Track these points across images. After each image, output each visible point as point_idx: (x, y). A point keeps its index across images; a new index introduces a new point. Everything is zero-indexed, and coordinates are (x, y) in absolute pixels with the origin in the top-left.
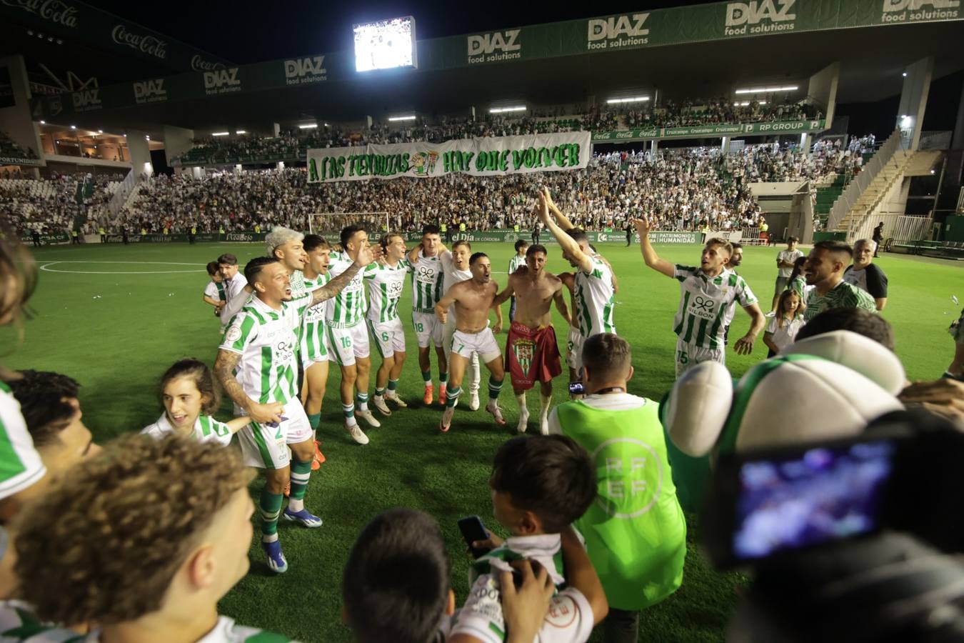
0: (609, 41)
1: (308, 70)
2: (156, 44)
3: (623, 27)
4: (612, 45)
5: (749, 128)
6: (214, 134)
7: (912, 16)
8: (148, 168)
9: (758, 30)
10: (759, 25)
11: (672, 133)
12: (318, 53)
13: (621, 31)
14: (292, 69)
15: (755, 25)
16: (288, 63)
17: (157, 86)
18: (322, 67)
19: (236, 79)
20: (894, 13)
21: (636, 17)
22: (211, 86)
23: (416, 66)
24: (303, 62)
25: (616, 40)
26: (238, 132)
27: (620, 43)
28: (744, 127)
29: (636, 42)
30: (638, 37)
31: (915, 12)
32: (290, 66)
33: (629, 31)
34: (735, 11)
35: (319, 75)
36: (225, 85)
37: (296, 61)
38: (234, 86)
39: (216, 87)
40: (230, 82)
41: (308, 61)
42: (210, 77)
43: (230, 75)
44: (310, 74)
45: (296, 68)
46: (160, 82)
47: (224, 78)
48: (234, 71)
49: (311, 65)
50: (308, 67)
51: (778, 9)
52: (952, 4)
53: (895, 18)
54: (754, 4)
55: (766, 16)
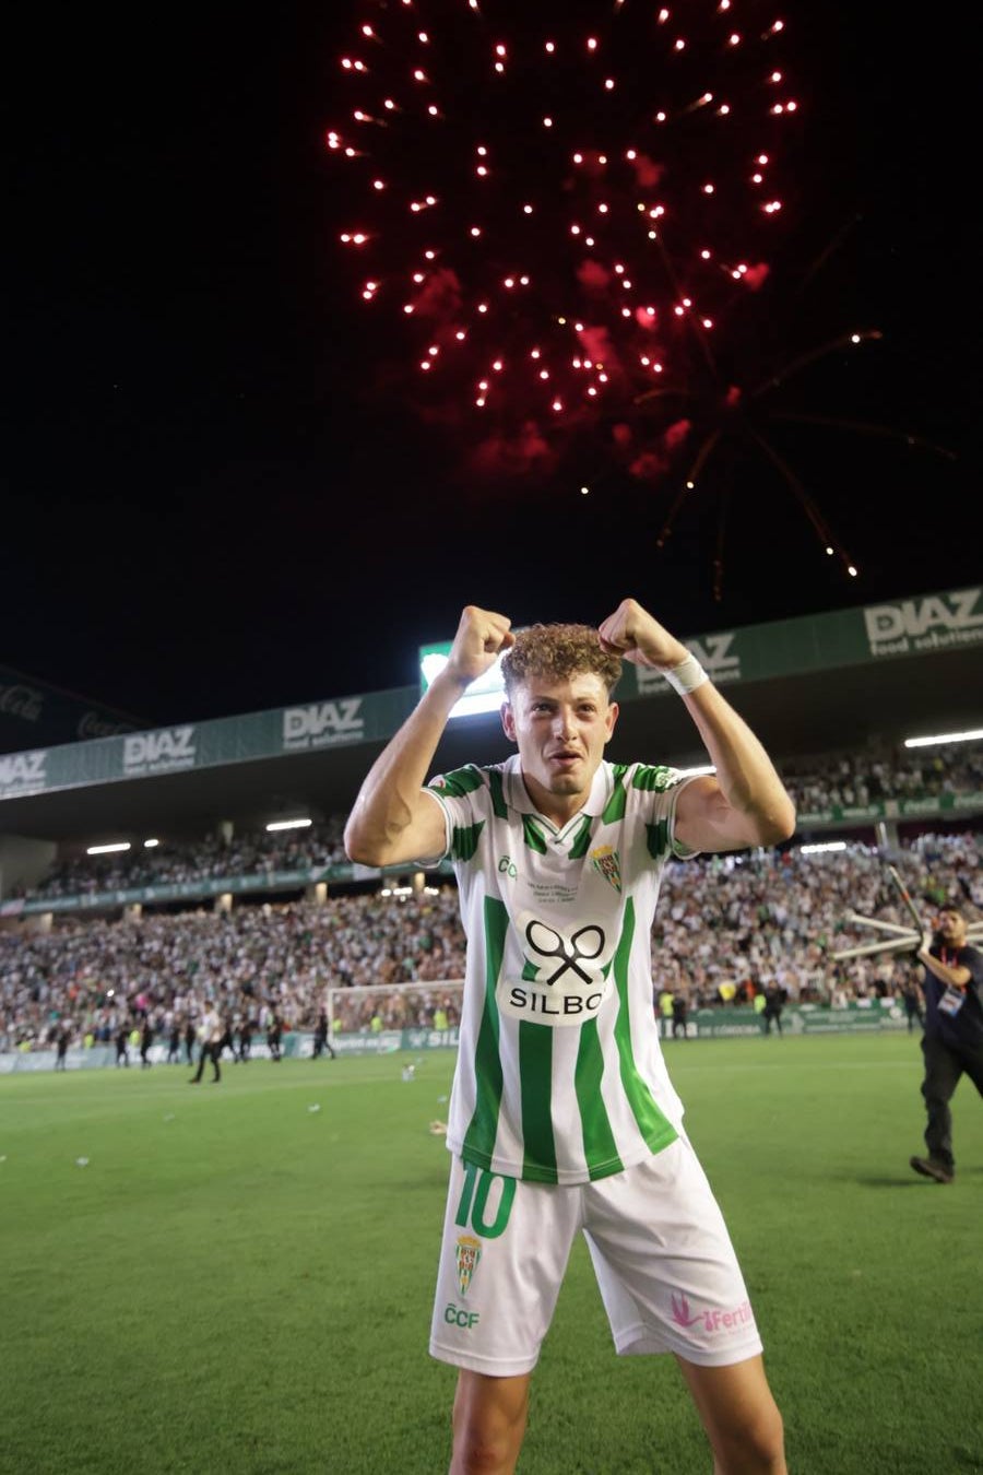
0: (912, 640)
1: (330, 723)
2: (26, 698)
3: (934, 615)
4: (919, 644)
6: (92, 851)
13: (932, 622)
14: (297, 722)
16: (290, 714)
17: (30, 764)
18: (357, 716)
19: (187, 744)
21: (955, 598)
22: (139, 758)
24: (319, 711)
25: (928, 634)
27: (935, 640)
29: (966, 637)
30: (970, 629)
32: (294, 719)
33: (945, 618)
35: (347, 730)
37: (307, 709)
38: (180, 758)
39: (145, 762)
40: (171, 750)
41: (329, 708)
42: (137, 746)
43: (176, 741)
44: (330, 730)
45: (305, 722)
46: (38, 757)
47: (165, 745)
48: (186, 732)
49: (335, 715)
50: (329, 718)
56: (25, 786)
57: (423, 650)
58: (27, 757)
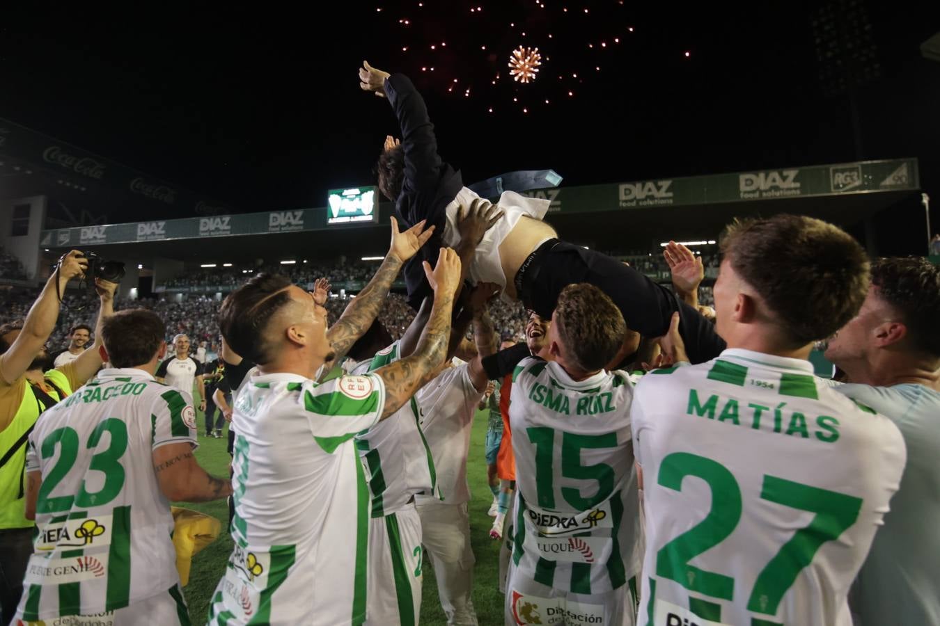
1: (290, 221)
2: (166, 192)
6: (203, 266)
7: (764, 194)
8: (134, 291)
9: (645, 203)
10: (646, 199)
12: (298, 208)
14: (275, 219)
15: (643, 200)
16: (272, 215)
18: (301, 219)
19: (228, 224)
20: (749, 192)
21: (550, 193)
22: (206, 229)
23: (377, 221)
24: (285, 215)
26: (225, 265)
31: (766, 191)
32: (274, 217)
34: (626, 190)
35: (297, 225)
36: (217, 229)
37: (279, 213)
38: (224, 230)
39: (209, 231)
40: (221, 227)
41: (289, 214)
42: (205, 223)
43: (223, 222)
44: (289, 224)
45: (279, 220)
46: (162, 224)
47: (217, 224)
48: (227, 219)
49: (292, 218)
50: (289, 218)
51: (659, 188)
52: (793, 185)
53: (751, 196)
54: (639, 185)
55: (650, 193)
56: (156, 237)
57: (330, 191)
58: (157, 223)
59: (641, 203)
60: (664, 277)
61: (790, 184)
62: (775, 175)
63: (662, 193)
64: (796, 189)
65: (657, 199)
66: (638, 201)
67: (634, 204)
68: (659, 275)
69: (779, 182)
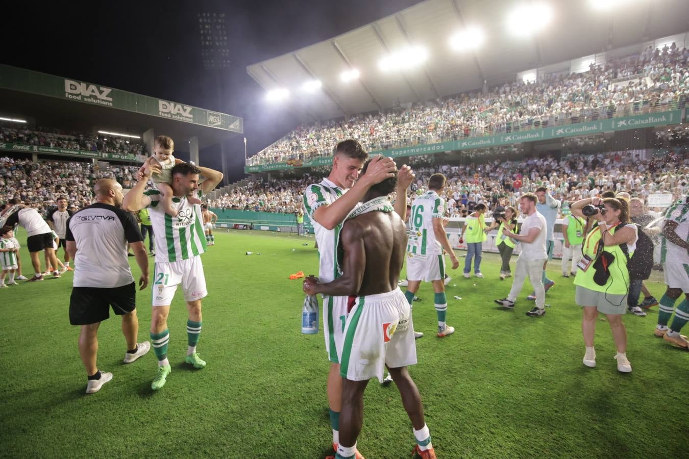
5: (105, 155)
7: (173, 116)
9: (89, 100)
10: (90, 97)
11: (45, 150)
15: (87, 97)
20: (165, 113)
28: (102, 154)
31: (175, 115)
34: (71, 85)
51: (101, 92)
52: (189, 116)
53: (166, 115)
54: (83, 85)
55: (93, 94)
59: (85, 99)
60: (104, 156)
61: (186, 114)
62: (179, 106)
63: (103, 97)
64: (191, 118)
65: (100, 99)
66: (83, 97)
67: (79, 98)
68: (100, 155)
69: (181, 112)
